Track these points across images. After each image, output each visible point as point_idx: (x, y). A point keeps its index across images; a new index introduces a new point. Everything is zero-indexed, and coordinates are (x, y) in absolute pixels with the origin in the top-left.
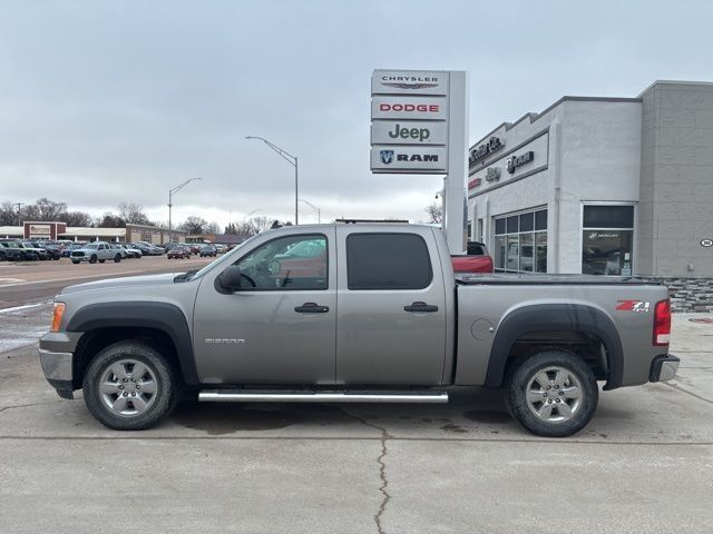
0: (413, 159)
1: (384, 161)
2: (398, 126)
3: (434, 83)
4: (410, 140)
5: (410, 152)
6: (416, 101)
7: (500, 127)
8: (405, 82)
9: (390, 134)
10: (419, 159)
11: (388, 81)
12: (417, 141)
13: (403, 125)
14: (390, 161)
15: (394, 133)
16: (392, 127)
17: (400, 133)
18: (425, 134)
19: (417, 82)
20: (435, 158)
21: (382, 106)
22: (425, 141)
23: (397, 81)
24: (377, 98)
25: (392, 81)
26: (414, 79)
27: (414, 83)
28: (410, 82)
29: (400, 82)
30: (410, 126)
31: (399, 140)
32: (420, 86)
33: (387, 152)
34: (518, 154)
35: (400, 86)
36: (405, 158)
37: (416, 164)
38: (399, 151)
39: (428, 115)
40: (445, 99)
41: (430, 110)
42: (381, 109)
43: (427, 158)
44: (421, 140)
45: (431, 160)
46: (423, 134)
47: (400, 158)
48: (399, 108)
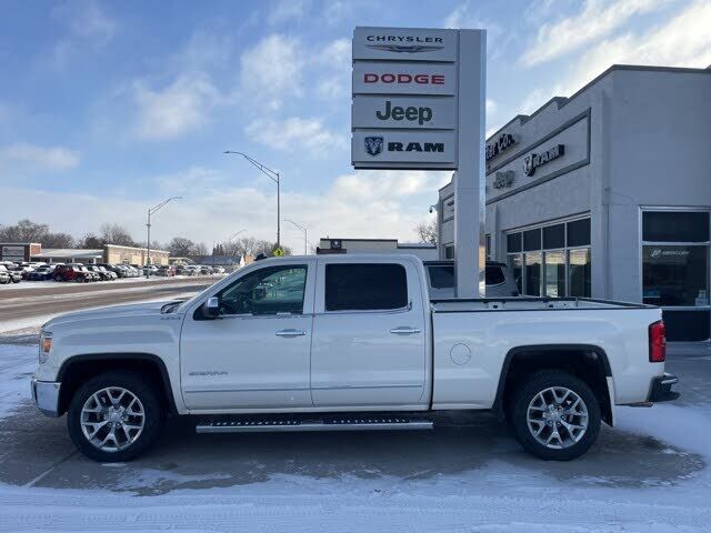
0: (410, 148)
1: (370, 152)
2: (388, 104)
3: (438, 44)
4: (405, 123)
5: (405, 139)
6: (414, 70)
7: (513, 121)
8: (397, 43)
9: (378, 114)
10: (419, 149)
11: (376, 42)
12: (415, 124)
13: (395, 103)
14: (378, 152)
15: (383, 114)
16: (381, 105)
17: (392, 113)
18: (425, 114)
19: (415, 43)
20: (440, 147)
21: (366, 76)
22: (426, 125)
23: (387, 43)
24: (359, 65)
25: (381, 42)
26: (410, 39)
27: (409, 44)
28: (405, 43)
29: (391, 43)
30: (404, 104)
31: (391, 122)
32: (419, 49)
33: (374, 139)
34: (540, 151)
35: (391, 49)
36: (399, 147)
37: (414, 156)
38: (389, 137)
39: (430, 89)
40: (453, 67)
41: (433, 82)
42: (366, 81)
43: (429, 147)
44: (421, 123)
45: (434, 150)
46: (423, 115)
47: (392, 147)
48: (390, 78)
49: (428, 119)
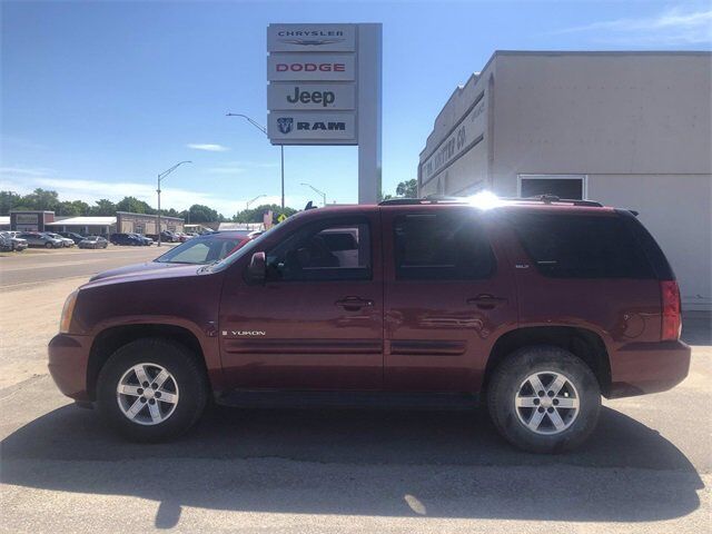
0: (315, 127)
1: (282, 131)
2: (297, 89)
3: (339, 37)
4: (311, 105)
5: (312, 119)
6: (318, 60)
8: (304, 37)
9: (289, 98)
10: (323, 127)
11: (286, 37)
12: (320, 106)
13: (303, 88)
14: (289, 130)
15: (293, 98)
16: (290, 90)
17: (301, 97)
18: (329, 98)
19: (319, 37)
20: (341, 126)
21: (278, 66)
22: (330, 106)
23: (295, 37)
25: (290, 37)
26: (315, 33)
27: (314, 38)
28: (311, 38)
29: (299, 37)
30: (311, 89)
31: (299, 105)
32: (323, 42)
33: (285, 119)
35: (299, 42)
36: (306, 126)
37: (319, 134)
38: (298, 118)
39: (333, 75)
40: (353, 57)
41: (335, 70)
42: (278, 70)
43: (332, 126)
44: (325, 105)
45: (336, 128)
46: (327, 98)
47: (300, 126)
48: (298, 68)
49: (332, 101)
